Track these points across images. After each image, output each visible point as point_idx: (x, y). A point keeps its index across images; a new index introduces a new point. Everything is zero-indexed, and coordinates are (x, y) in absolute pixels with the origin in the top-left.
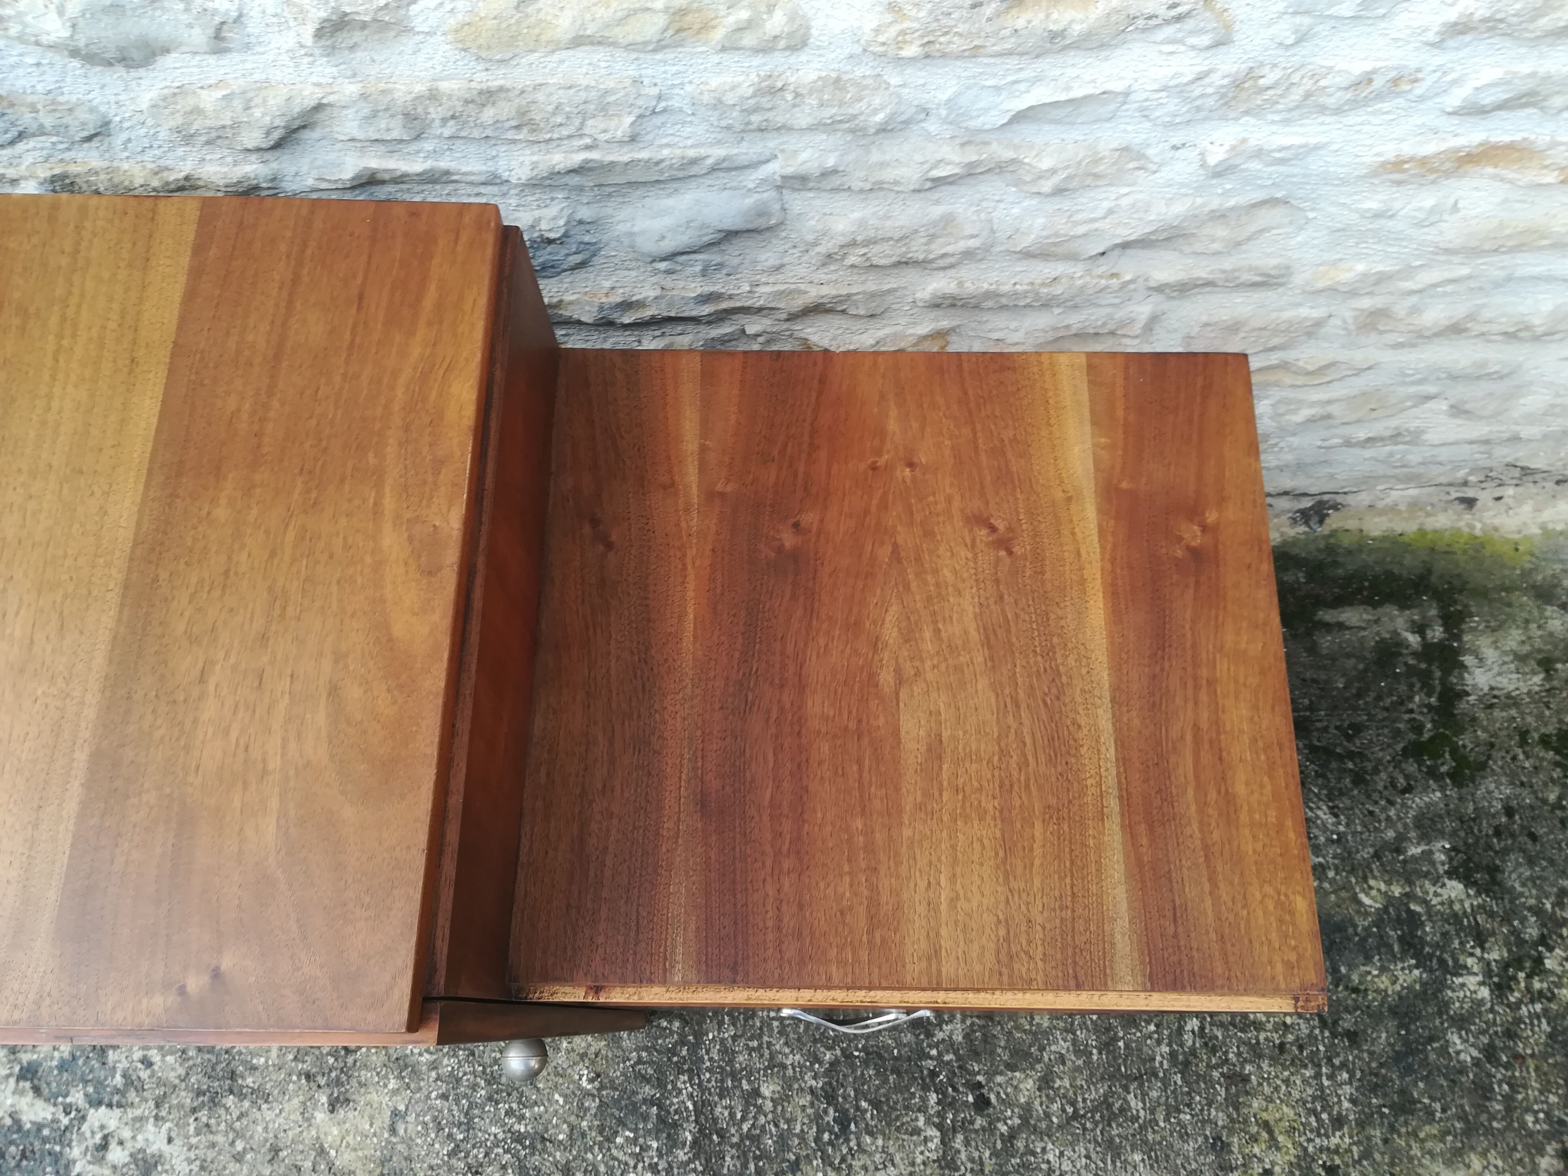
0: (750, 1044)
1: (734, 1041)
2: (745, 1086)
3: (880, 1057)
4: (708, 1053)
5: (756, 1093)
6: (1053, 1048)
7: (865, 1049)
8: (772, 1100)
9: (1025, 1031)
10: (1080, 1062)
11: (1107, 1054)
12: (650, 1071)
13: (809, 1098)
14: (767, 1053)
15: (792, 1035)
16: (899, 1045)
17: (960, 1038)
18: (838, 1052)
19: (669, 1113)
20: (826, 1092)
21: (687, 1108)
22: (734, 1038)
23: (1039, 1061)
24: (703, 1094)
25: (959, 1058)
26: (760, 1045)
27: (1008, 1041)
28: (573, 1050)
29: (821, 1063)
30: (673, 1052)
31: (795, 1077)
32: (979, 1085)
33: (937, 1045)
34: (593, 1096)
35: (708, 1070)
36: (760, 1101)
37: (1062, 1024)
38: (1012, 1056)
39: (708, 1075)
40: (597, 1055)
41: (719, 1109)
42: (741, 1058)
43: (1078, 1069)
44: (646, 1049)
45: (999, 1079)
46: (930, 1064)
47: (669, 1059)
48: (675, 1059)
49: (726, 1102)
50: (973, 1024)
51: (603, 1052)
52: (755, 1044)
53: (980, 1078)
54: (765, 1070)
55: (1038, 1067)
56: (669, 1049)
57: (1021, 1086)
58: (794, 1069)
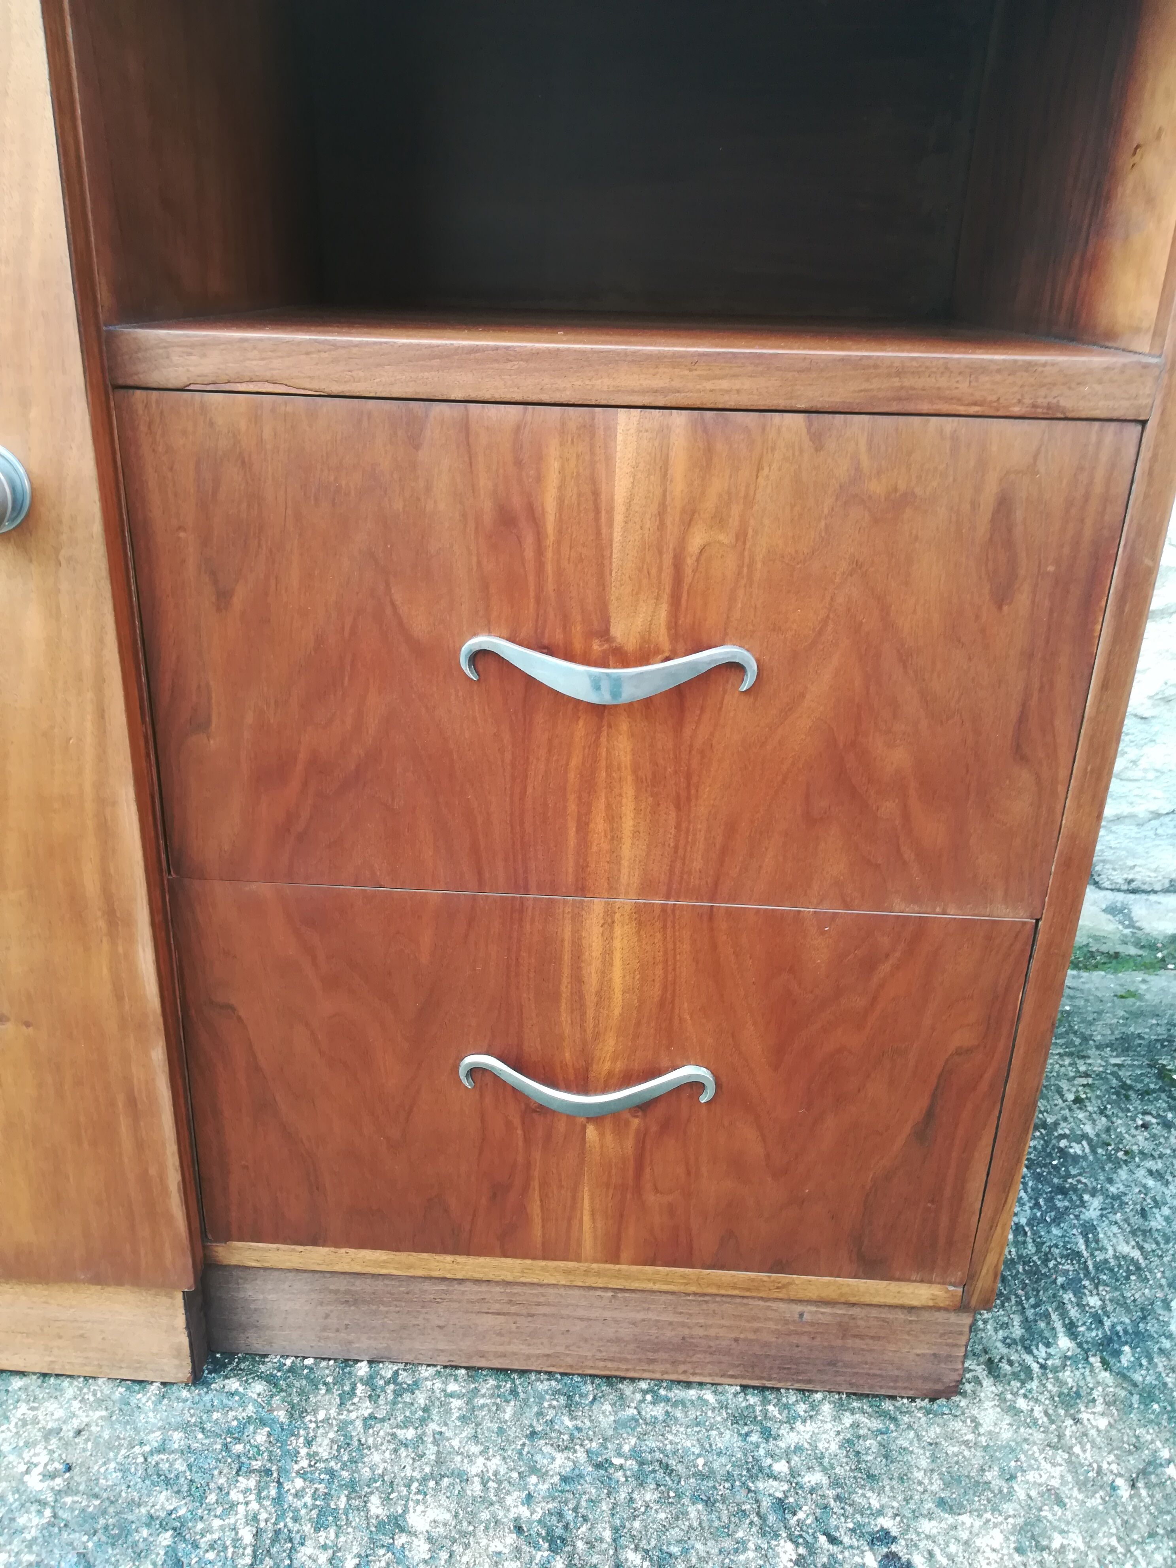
0: (401, 1434)
1: (367, 1426)
2: (375, 1507)
3: (668, 1470)
4: (309, 1443)
5: (397, 1524)
6: (1031, 1476)
7: (635, 1453)
8: (430, 1539)
9: (966, 1443)
10: (1095, 1502)
11: (1148, 1486)
12: (180, 1466)
13: (511, 1538)
14: (431, 1451)
15: (487, 1424)
16: (707, 1450)
17: (834, 1447)
18: (581, 1456)
19: (196, 1546)
20: (550, 1532)
21: (236, 1540)
22: (369, 1421)
23: (1009, 1496)
24: (280, 1517)
25: (836, 1482)
26: (420, 1438)
27: (934, 1458)
28: (35, 1421)
29: (543, 1475)
30: (237, 1434)
31: (484, 1499)
32: (885, 1537)
33: (787, 1455)
34: (43, 1504)
35: (302, 1474)
36: (401, 1539)
37: (1039, 1436)
38: (947, 1485)
39: (299, 1483)
40: (79, 1433)
41: (307, 1550)
42: (376, 1457)
43: (1092, 1515)
44: (185, 1427)
45: (926, 1526)
46: (778, 1489)
47: (226, 1447)
48: (238, 1448)
49: (327, 1536)
50: (856, 1425)
51: (94, 1429)
52: (410, 1434)
53: (887, 1522)
54: (424, 1480)
55: (1009, 1508)
56: (229, 1432)
57: (979, 1542)
58: (484, 1484)
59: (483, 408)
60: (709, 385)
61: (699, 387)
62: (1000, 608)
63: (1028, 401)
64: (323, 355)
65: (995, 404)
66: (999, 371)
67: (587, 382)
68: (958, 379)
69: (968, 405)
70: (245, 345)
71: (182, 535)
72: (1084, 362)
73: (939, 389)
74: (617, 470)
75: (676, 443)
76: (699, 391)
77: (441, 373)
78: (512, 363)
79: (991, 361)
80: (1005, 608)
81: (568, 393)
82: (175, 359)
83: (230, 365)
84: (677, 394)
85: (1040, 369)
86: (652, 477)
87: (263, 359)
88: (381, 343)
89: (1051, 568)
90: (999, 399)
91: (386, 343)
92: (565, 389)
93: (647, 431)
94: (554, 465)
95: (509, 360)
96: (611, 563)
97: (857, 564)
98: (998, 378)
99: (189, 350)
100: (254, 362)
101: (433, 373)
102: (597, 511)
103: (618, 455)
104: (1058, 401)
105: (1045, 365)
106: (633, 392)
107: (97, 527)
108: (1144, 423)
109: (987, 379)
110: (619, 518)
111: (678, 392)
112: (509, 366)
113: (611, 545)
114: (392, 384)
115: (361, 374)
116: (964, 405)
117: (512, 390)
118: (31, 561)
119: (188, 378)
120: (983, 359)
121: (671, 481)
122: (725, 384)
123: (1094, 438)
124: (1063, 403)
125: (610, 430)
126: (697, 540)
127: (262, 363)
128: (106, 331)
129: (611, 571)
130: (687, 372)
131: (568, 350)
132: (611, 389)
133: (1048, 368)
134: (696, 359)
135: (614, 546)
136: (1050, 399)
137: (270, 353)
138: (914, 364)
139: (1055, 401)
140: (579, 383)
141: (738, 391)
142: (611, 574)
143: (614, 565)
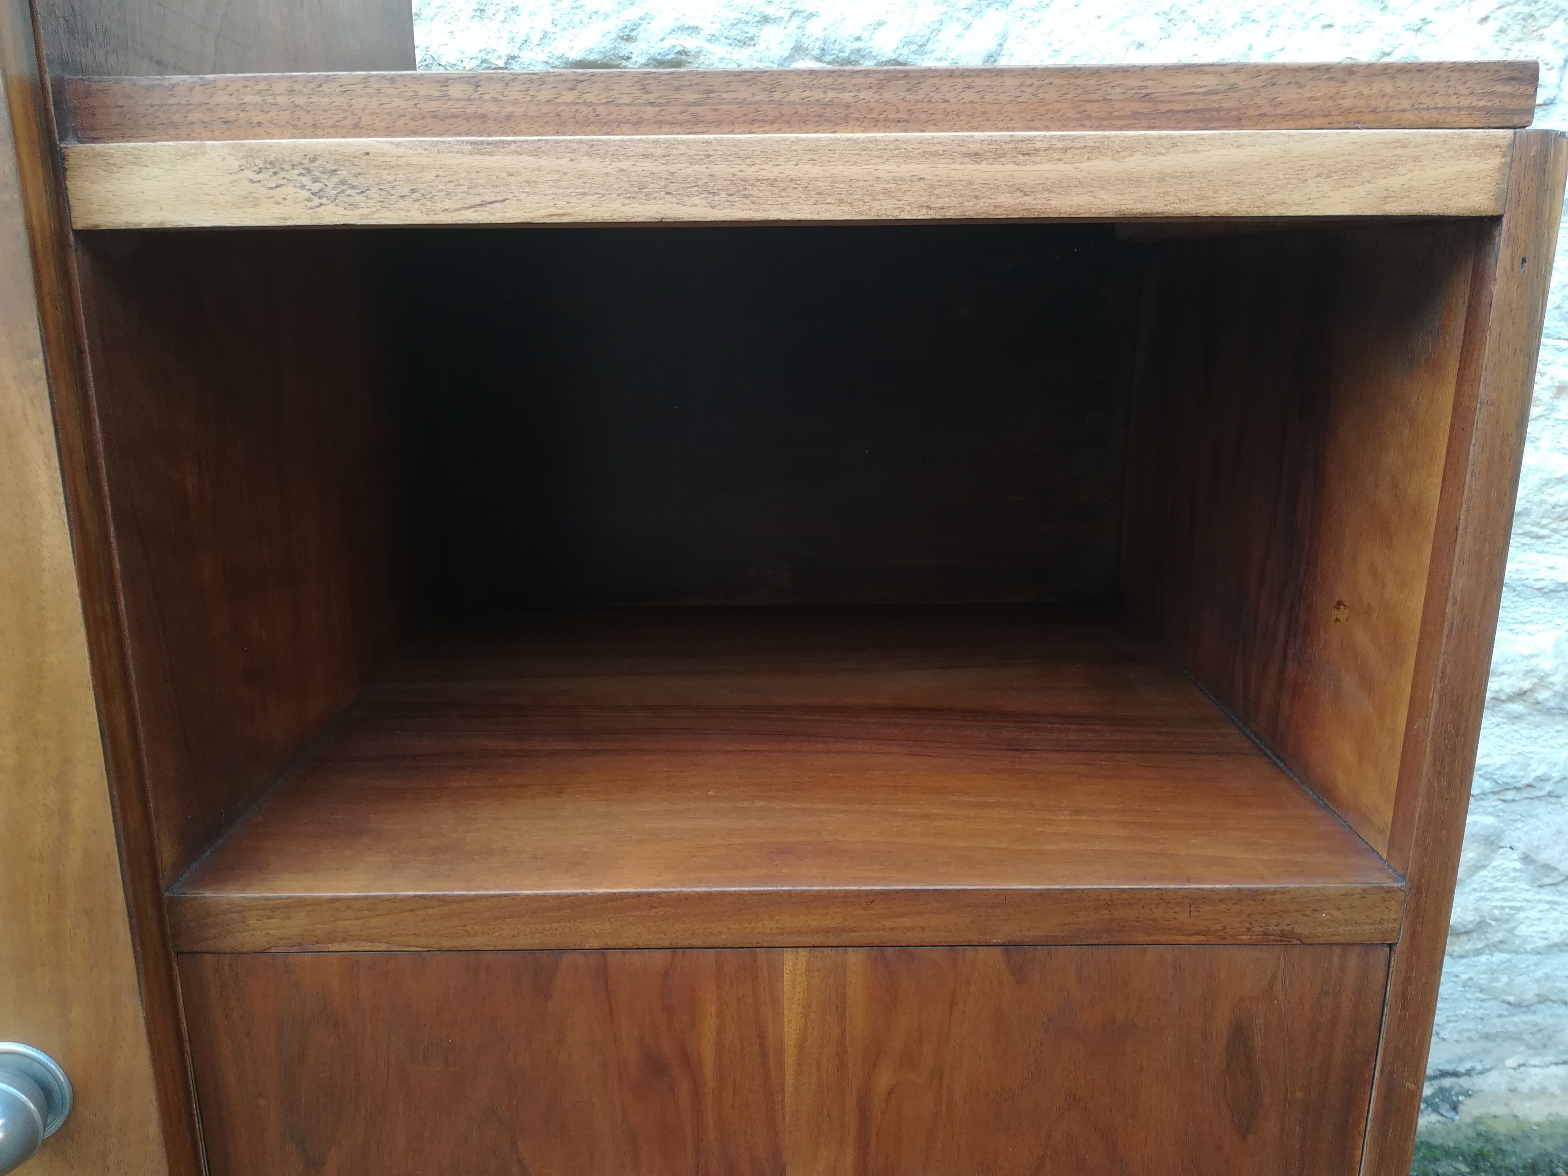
59: (624, 953)
60: (888, 924)
61: (877, 925)
62: (1244, 1138)
63: (1257, 929)
64: (431, 911)
65: (1221, 933)
66: (1221, 901)
67: (746, 925)
68: (1177, 909)
69: (1191, 935)
70: (337, 905)
71: (262, 1102)
72: (1318, 889)
73: (1155, 920)
74: (786, 1012)
75: (854, 981)
76: (877, 929)
77: (572, 923)
78: (656, 910)
79: (1212, 891)
80: (1250, 1138)
81: (724, 936)
82: (252, 922)
83: (319, 926)
84: (852, 934)
85: (1269, 897)
86: (828, 1017)
87: (357, 919)
88: (499, 896)
89: (1299, 1095)
90: (1225, 928)
91: (506, 896)
92: (720, 933)
93: (819, 970)
94: (710, 1009)
95: (652, 907)
96: (783, 1108)
97: (1074, 1099)
98: (1222, 907)
99: (268, 913)
100: (348, 922)
101: (563, 924)
102: (764, 1054)
103: (786, 996)
104: (1293, 928)
105: (1274, 892)
106: (800, 933)
107: (154, 1129)
108: (1391, 946)
109: (1210, 908)
110: (790, 1059)
111: (853, 931)
112: (653, 912)
113: (783, 1089)
114: (514, 937)
115: (477, 928)
116: (1185, 935)
117: (658, 936)
118: (72, 1167)
119: (268, 942)
120: (1202, 889)
121: (850, 1021)
122: (907, 922)
123: (1336, 961)
124: (1298, 929)
125: (776, 972)
126: (884, 1080)
127: (357, 922)
128: (169, 898)
129: (784, 1115)
130: (862, 912)
131: (722, 893)
132: (775, 931)
133: (1278, 897)
134: (872, 898)
135: (786, 1090)
136: (1283, 927)
137: (366, 913)
138: (1124, 896)
139: (1289, 928)
140: (737, 926)
141: (923, 929)
142: (784, 1119)
143: (787, 1110)
